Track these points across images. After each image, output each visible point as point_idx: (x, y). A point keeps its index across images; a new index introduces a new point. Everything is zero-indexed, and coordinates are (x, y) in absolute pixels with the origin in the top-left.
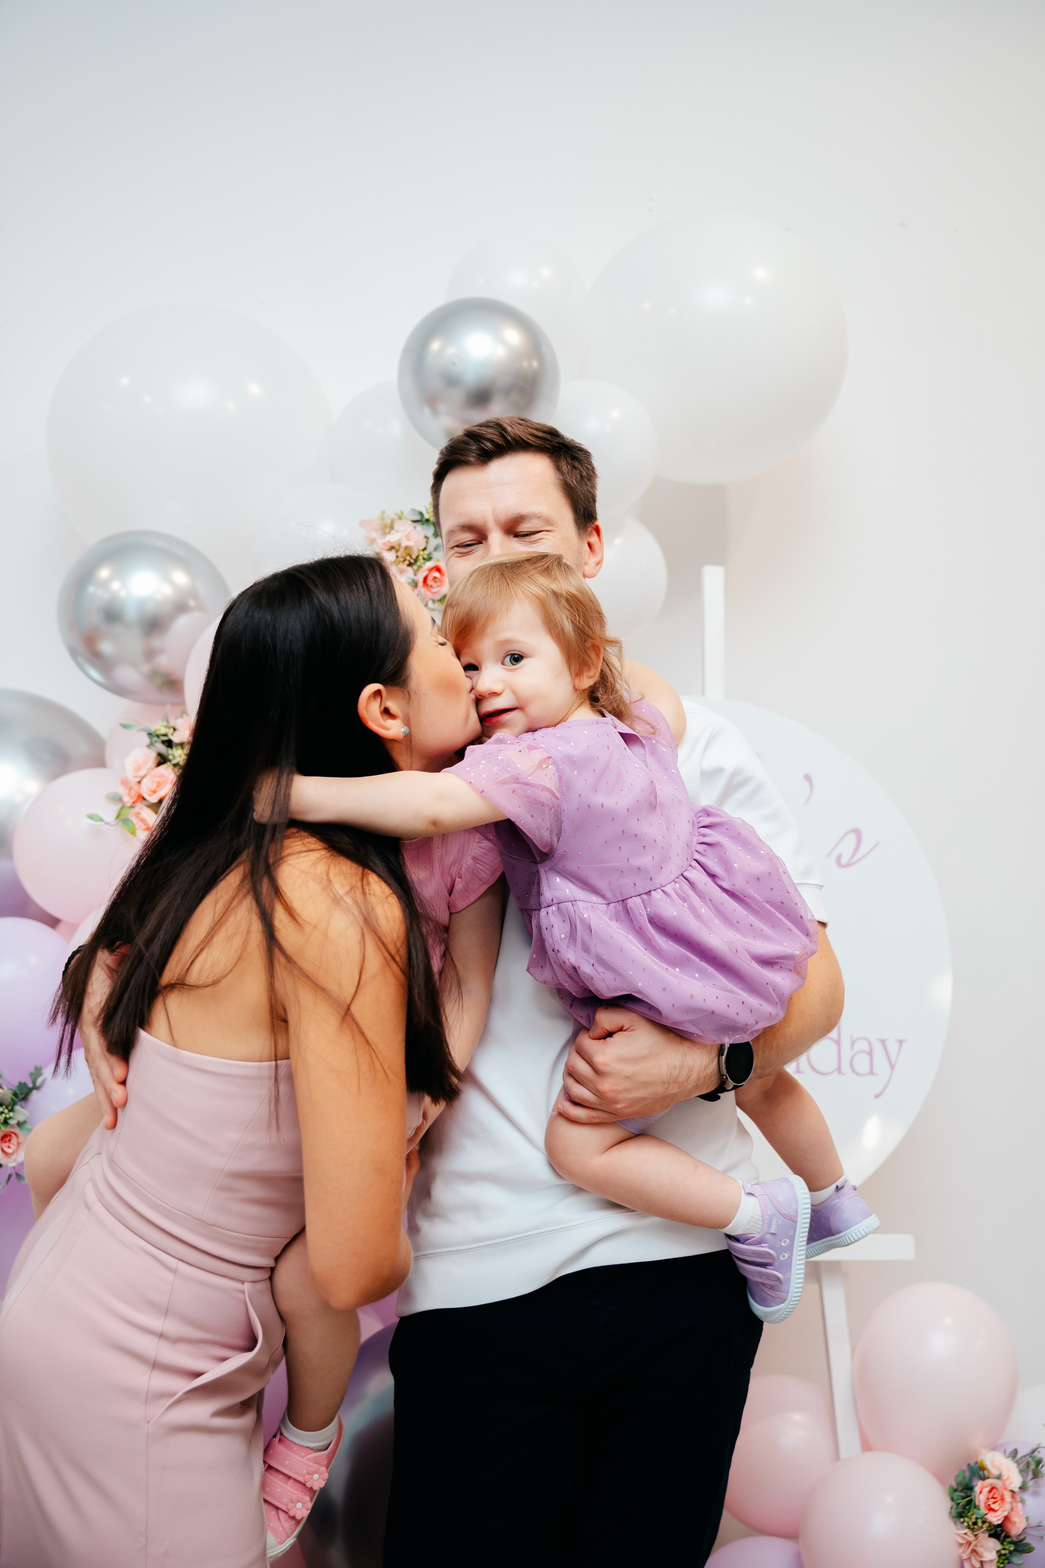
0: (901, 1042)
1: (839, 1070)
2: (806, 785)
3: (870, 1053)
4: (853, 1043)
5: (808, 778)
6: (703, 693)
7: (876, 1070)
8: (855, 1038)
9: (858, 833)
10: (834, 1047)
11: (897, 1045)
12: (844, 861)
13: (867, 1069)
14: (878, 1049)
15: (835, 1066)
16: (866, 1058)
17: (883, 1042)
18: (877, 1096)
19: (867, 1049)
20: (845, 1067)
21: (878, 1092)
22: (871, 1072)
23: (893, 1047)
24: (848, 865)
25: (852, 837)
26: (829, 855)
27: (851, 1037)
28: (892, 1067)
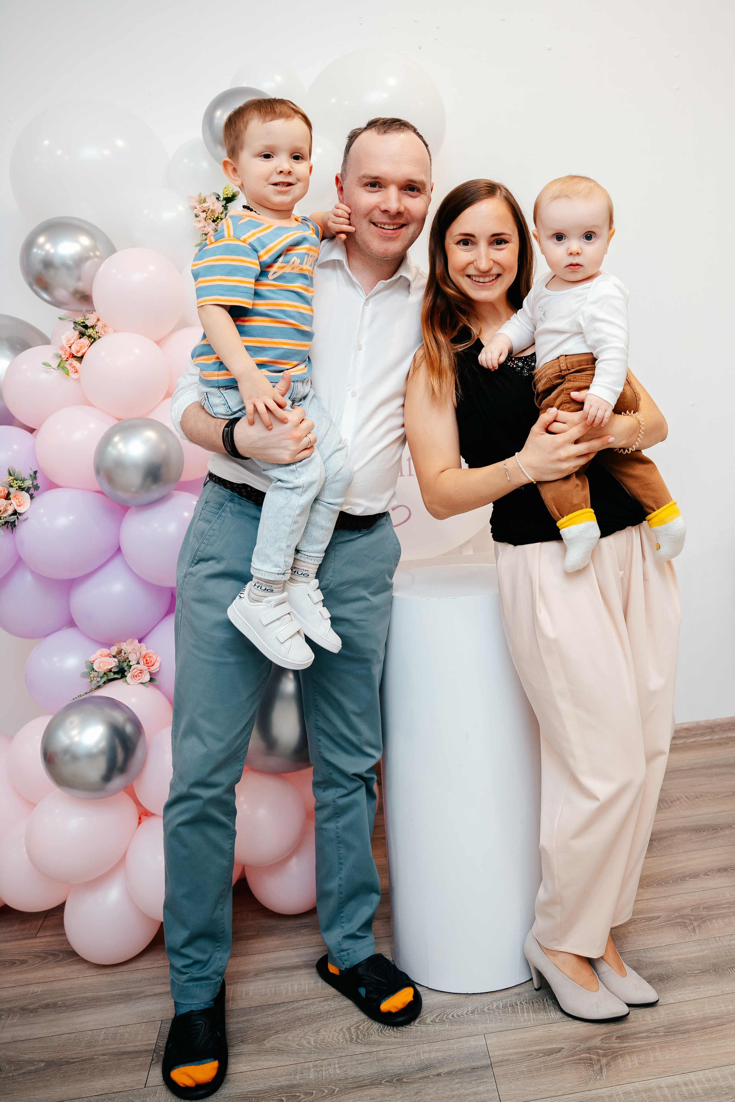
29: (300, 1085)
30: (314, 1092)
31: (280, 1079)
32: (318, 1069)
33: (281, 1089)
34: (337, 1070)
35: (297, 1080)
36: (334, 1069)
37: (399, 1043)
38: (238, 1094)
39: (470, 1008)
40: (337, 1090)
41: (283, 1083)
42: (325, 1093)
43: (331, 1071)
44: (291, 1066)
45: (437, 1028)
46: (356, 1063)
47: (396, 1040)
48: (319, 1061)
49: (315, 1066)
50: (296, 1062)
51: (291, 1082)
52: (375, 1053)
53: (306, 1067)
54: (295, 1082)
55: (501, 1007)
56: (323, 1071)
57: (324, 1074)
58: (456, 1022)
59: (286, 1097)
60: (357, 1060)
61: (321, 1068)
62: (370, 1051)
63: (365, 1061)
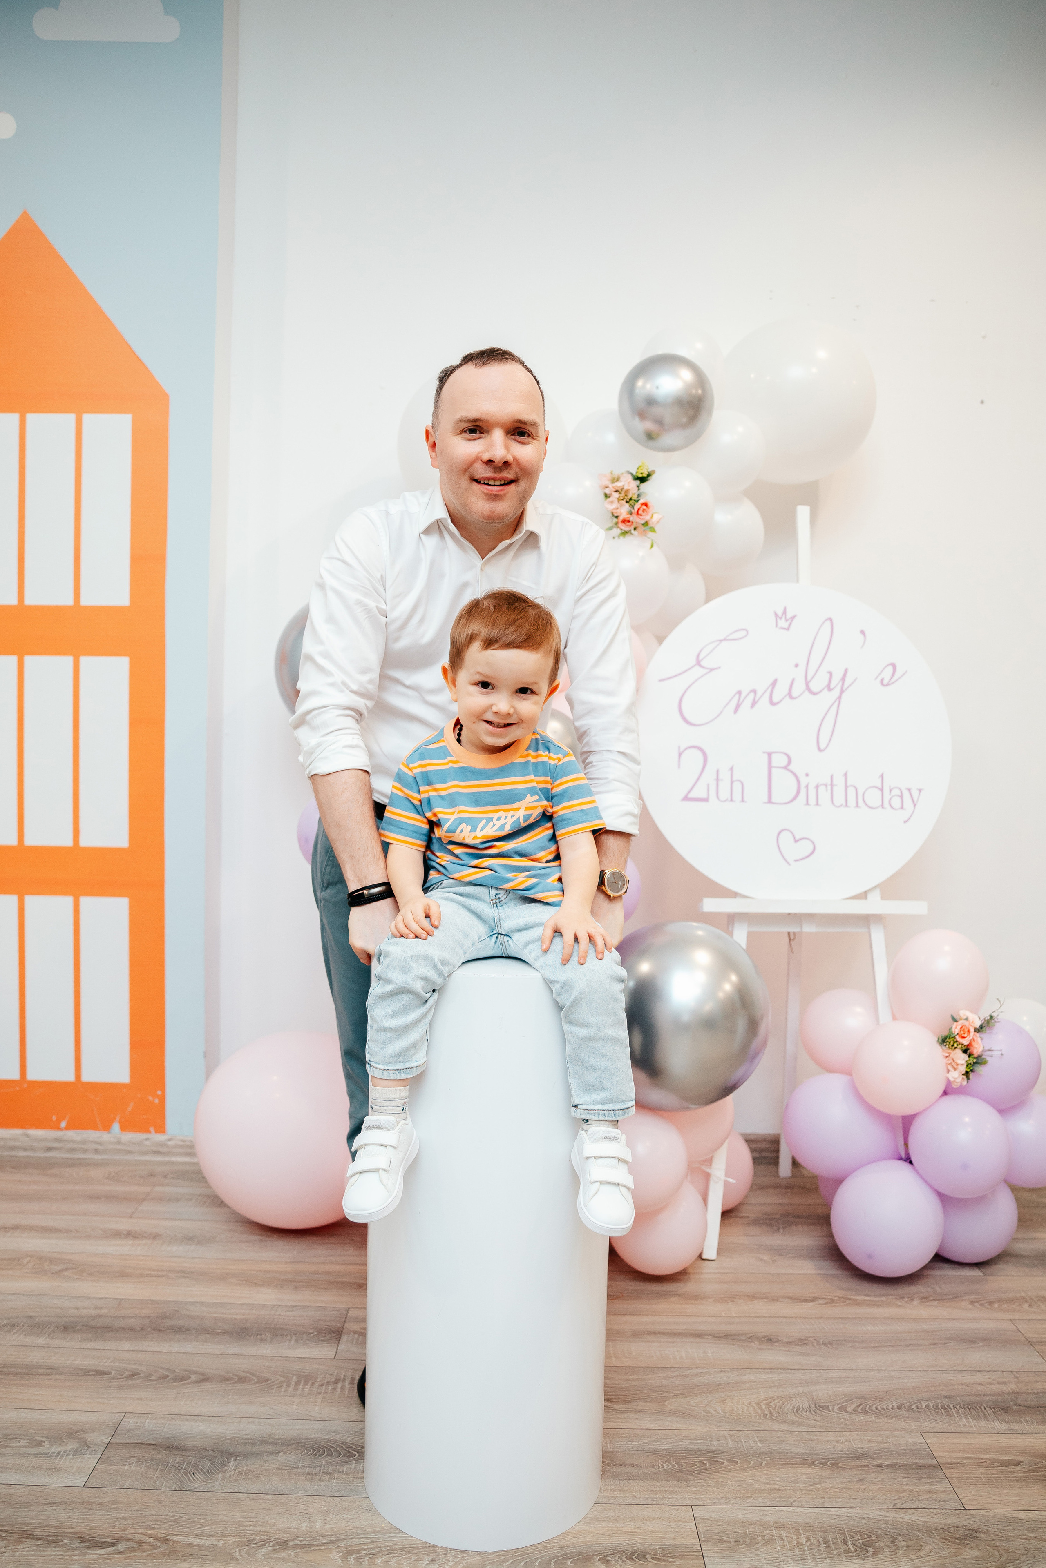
0: (920, 790)
1: (882, 806)
2: (862, 637)
3: (901, 797)
4: (891, 790)
5: (863, 632)
6: (798, 582)
7: (905, 806)
8: (892, 788)
9: (894, 666)
10: (879, 793)
11: (918, 792)
12: (885, 682)
13: (900, 806)
14: (906, 794)
15: (880, 803)
16: (899, 799)
17: (909, 790)
18: (905, 822)
19: (899, 793)
20: (886, 804)
21: (906, 819)
22: (902, 808)
23: (915, 793)
24: (887, 685)
25: (890, 668)
26: (876, 678)
27: (890, 787)
28: (915, 805)
29: (720, 1452)
30: (739, 1461)
31: (695, 1442)
32: (736, 1439)
33: (699, 1453)
34: (759, 1444)
35: (714, 1446)
36: (754, 1441)
37: (822, 1427)
38: (652, 1450)
39: (895, 1403)
40: (764, 1463)
41: (699, 1447)
42: (751, 1464)
43: (752, 1443)
44: (704, 1431)
45: (862, 1418)
46: (777, 1439)
47: (817, 1423)
48: (734, 1432)
49: (731, 1436)
50: (708, 1429)
51: (709, 1448)
52: (797, 1432)
53: (721, 1434)
54: (714, 1448)
55: (932, 1407)
56: (741, 1442)
57: (744, 1445)
58: (883, 1415)
59: (708, 1460)
60: (778, 1437)
61: (739, 1438)
62: (790, 1430)
63: (788, 1439)
